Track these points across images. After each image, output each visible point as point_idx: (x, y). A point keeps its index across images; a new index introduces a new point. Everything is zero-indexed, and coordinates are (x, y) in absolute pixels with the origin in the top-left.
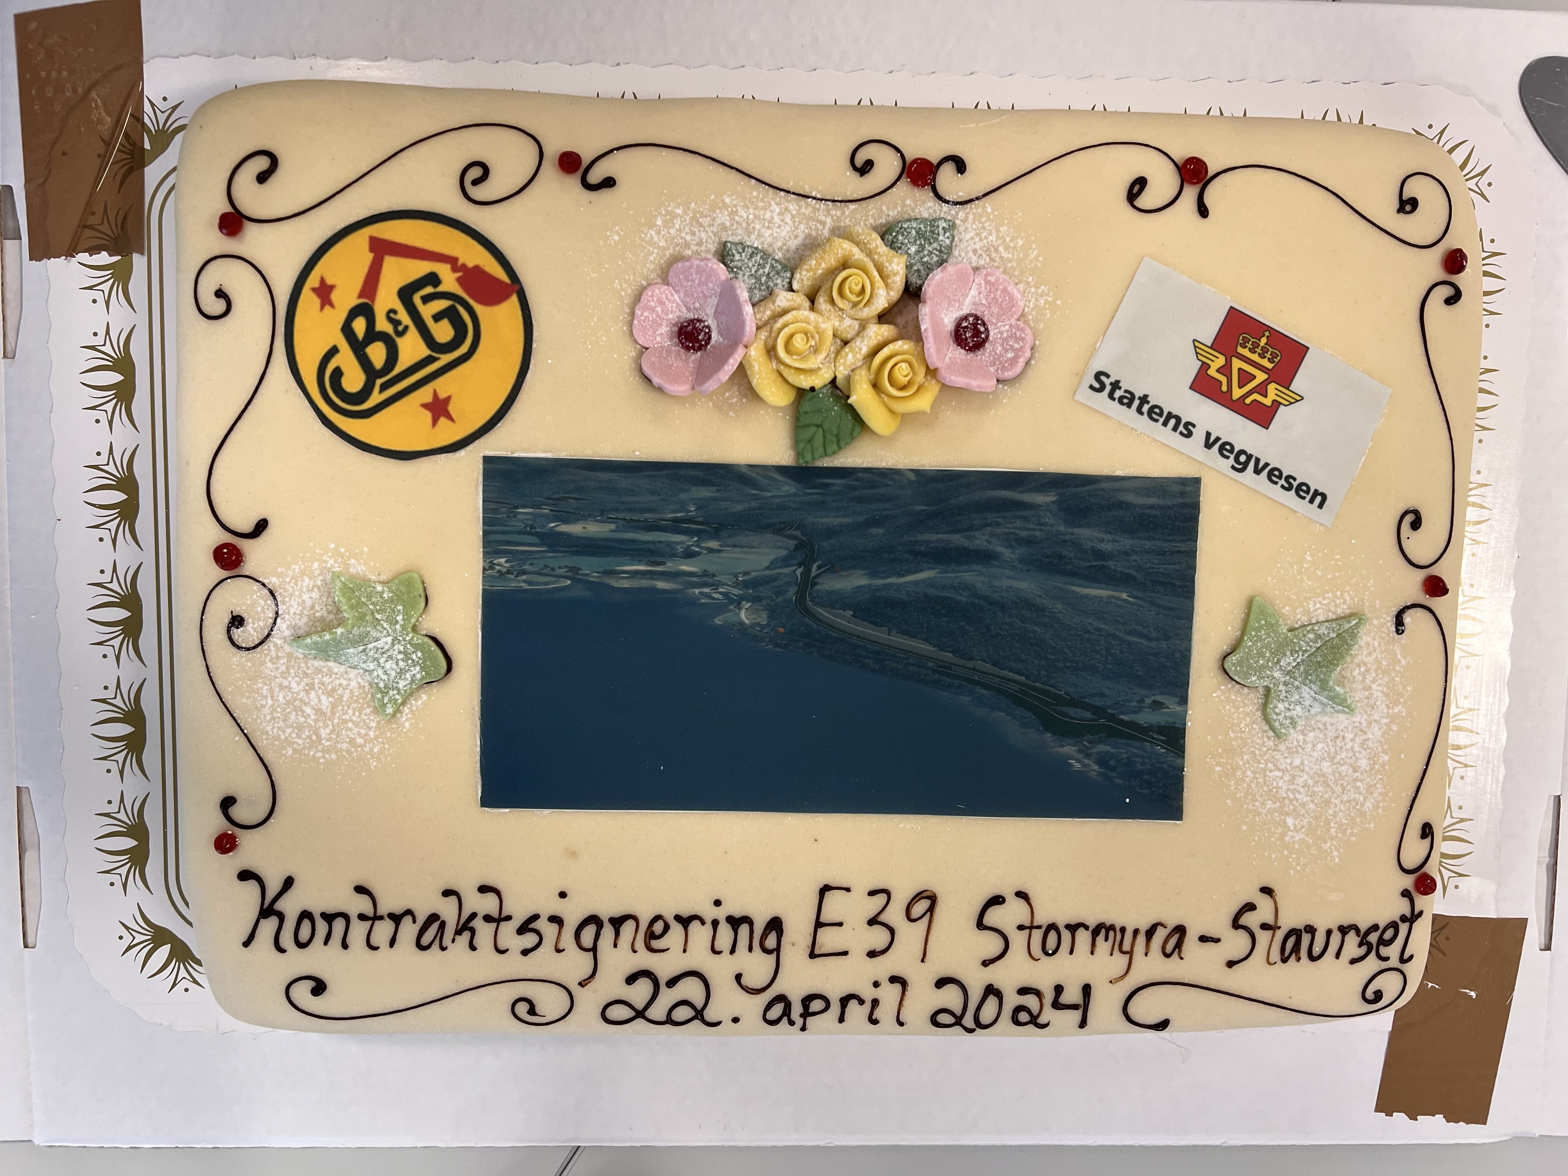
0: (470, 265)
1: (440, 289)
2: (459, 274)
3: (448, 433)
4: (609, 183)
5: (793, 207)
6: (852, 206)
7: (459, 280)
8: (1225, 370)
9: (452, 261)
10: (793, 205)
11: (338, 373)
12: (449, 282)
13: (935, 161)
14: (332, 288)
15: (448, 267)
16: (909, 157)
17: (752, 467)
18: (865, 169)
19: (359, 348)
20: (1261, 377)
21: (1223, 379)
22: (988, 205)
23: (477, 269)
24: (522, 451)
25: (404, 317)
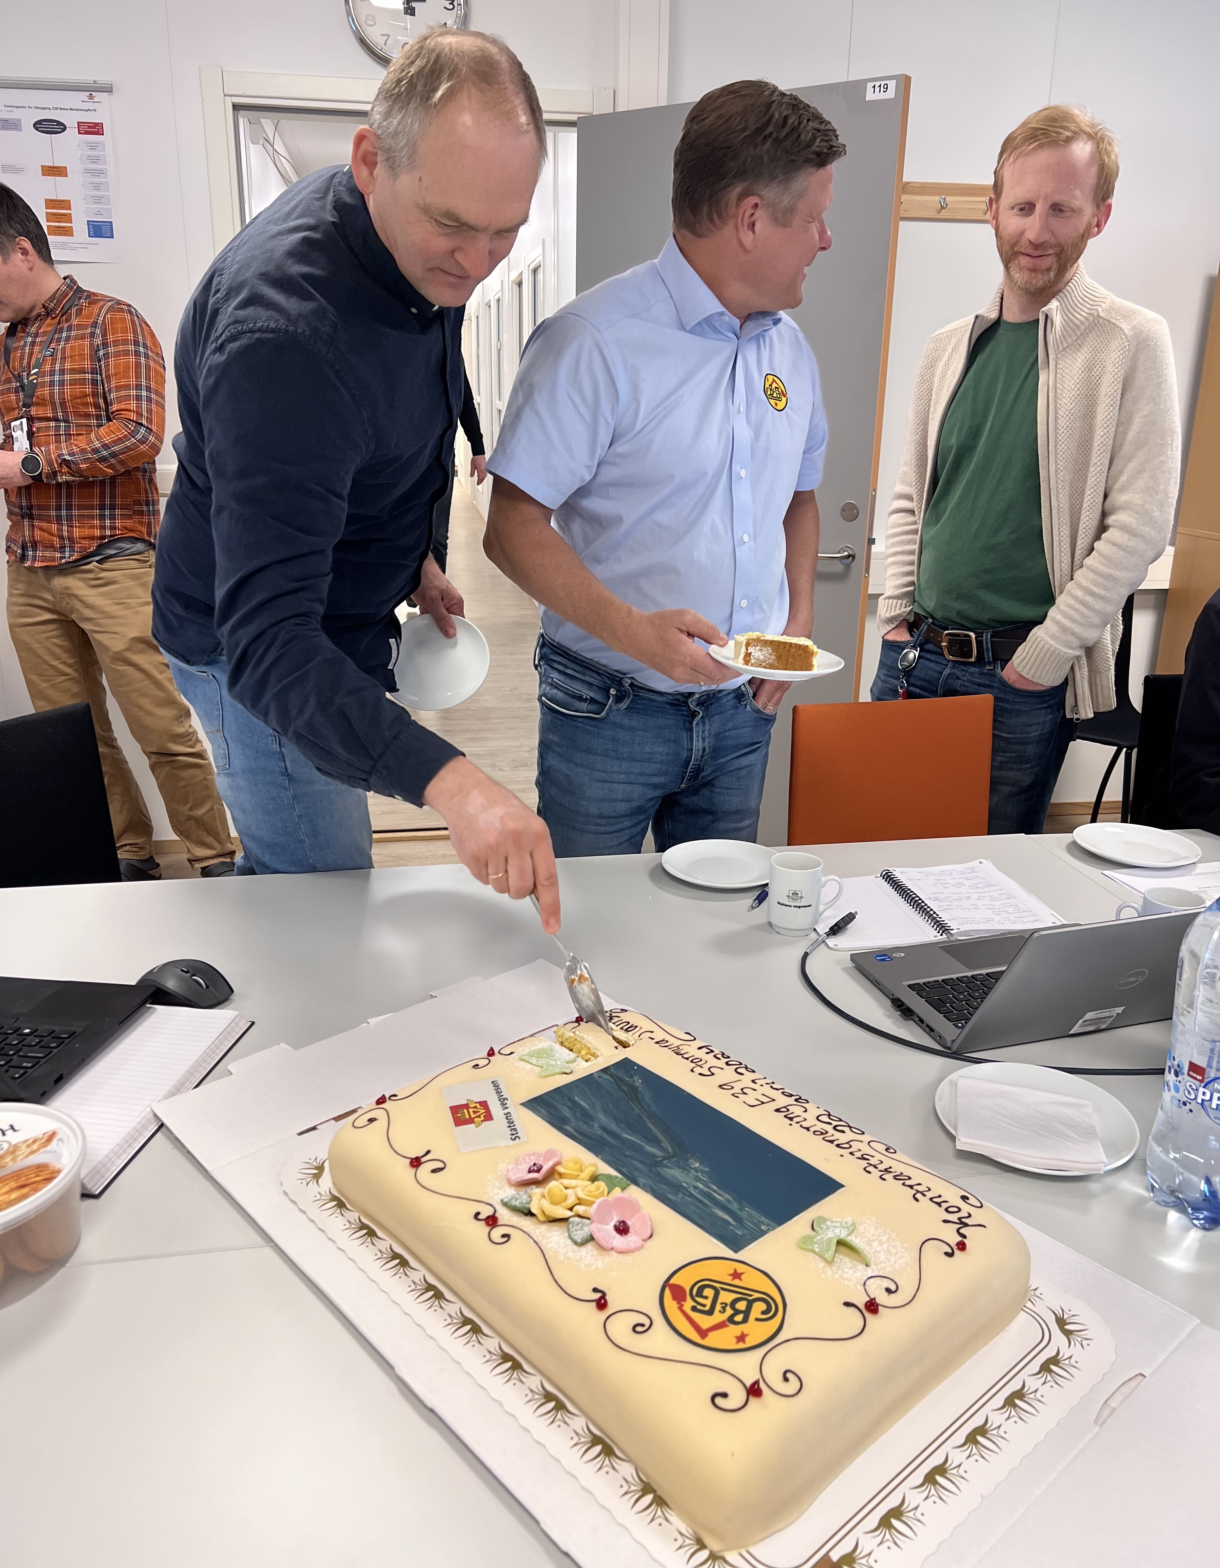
0: (675, 1302)
1: (694, 1304)
2: (683, 1303)
3: (740, 1268)
4: (595, 1290)
5: (544, 1242)
6: (525, 1230)
7: (685, 1300)
8: (479, 1117)
9: (681, 1308)
10: (543, 1243)
11: (763, 1313)
12: (688, 1304)
13: (483, 1222)
14: (737, 1337)
15: (684, 1308)
16: (488, 1229)
17: (647, 1191)
18: (507, 1236)
19: (747, 1313)
20: (471, 1110)
21: (482, 1116)
22: (485, 1199)
23: (674, 1298)
24: (720, 1246)
25: (718, 1307)
